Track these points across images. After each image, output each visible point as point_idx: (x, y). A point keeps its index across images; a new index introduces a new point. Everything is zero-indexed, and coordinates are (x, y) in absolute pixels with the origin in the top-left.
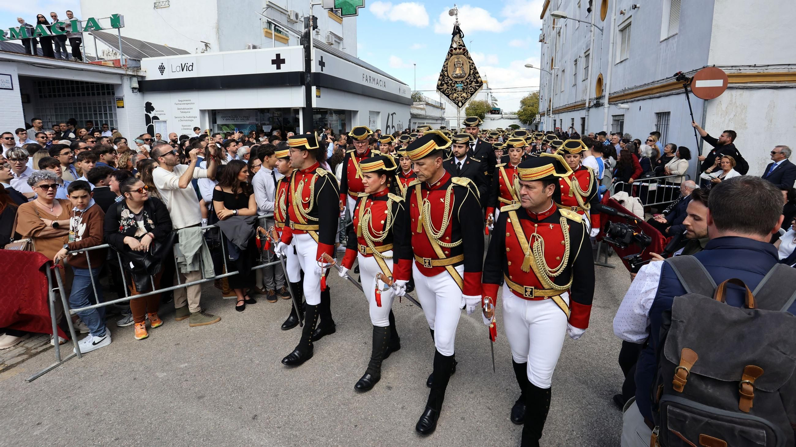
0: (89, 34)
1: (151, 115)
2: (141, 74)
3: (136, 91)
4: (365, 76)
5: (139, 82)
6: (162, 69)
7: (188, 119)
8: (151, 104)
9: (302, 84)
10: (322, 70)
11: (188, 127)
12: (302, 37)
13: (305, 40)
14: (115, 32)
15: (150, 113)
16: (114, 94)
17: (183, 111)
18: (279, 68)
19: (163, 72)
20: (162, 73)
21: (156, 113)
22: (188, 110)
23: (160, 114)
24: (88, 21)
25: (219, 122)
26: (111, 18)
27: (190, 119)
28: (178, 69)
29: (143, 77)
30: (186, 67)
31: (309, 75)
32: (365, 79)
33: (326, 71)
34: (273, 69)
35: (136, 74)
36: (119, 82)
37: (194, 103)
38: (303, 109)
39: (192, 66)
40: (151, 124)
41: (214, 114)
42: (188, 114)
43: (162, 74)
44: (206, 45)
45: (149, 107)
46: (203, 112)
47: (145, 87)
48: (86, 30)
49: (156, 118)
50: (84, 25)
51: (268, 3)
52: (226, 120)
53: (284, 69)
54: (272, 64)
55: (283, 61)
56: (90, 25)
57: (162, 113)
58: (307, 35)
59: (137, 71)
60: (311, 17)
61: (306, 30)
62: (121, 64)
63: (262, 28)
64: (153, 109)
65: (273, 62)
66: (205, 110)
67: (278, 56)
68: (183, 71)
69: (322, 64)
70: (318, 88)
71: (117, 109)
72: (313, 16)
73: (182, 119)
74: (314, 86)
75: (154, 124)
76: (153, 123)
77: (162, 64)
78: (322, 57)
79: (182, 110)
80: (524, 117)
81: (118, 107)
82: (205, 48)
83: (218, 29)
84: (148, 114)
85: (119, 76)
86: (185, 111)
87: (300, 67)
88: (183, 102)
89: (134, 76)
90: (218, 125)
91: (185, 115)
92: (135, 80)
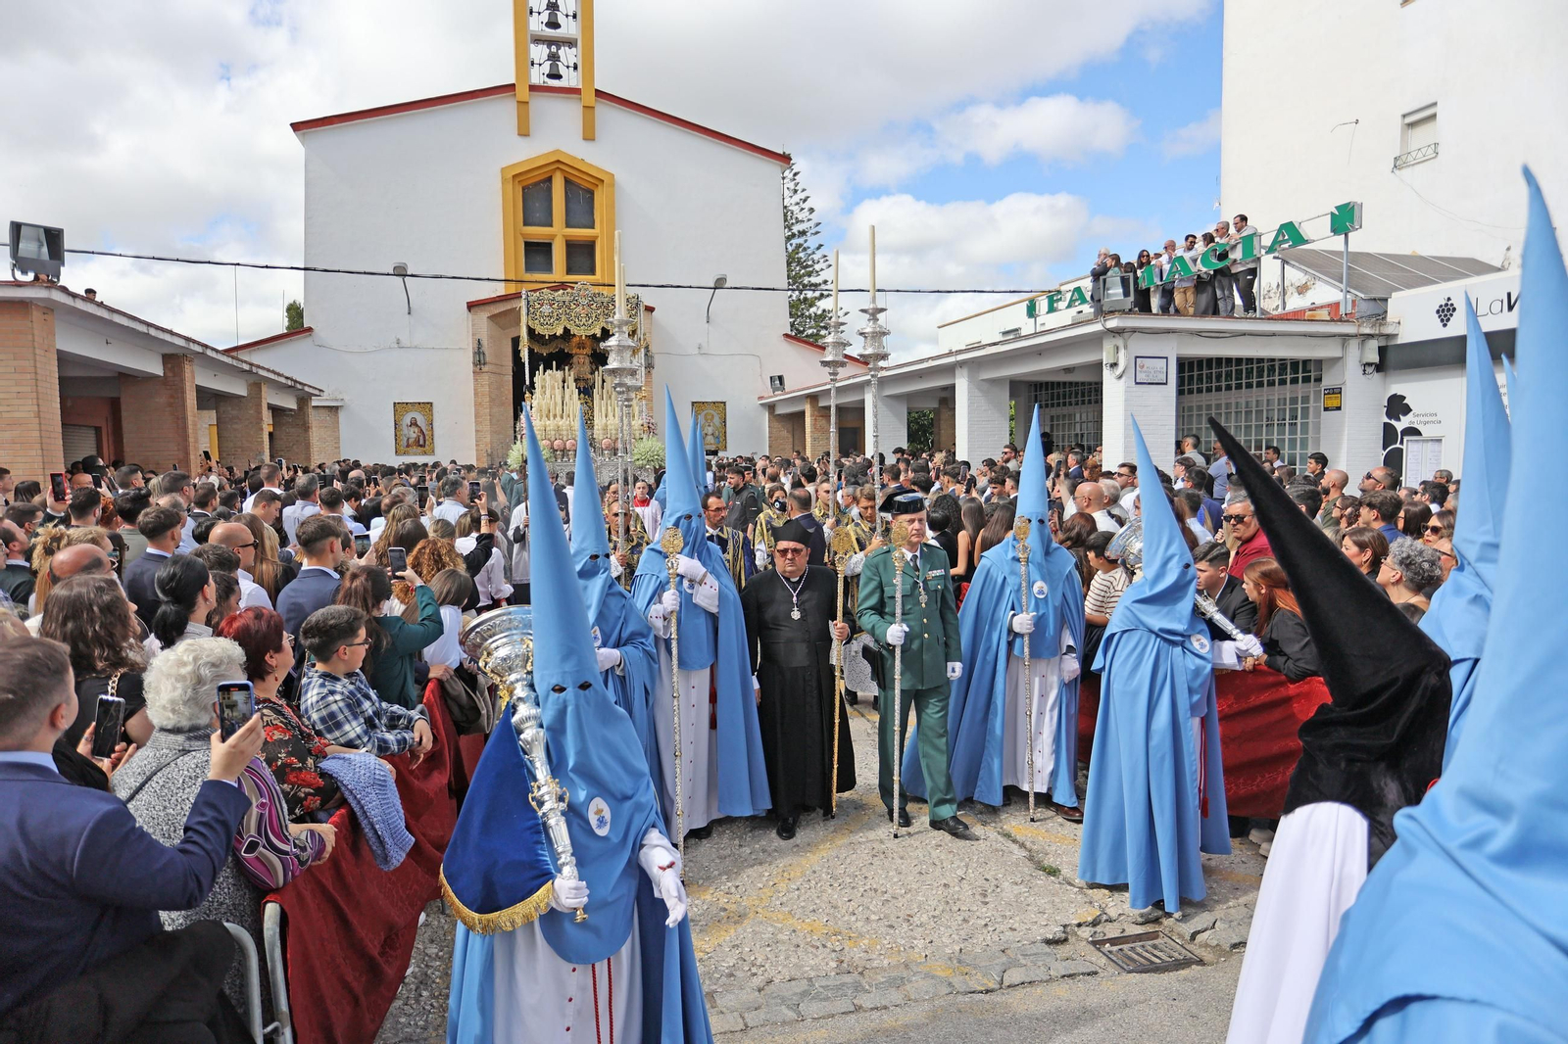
0: (1274, 258)
1: (1400, 426)
2: (1388, 329)
3: (1369, 370)
5: (1382, 351)
6: (1446, 312)
8: (1404, 398)
14: (1337, 243)
15: (1399, 420)
16: (1319, 380)
19: (1448, 320)
20: (1445, 321)
21: (1415, 420)
23: (1426, 423)
24: (1280, 232)
26: (1332, 214)
28: (1497, 307)
29: (1390, 338)
35: (1377, 332)
36: (1338, 354)
40: (1398, 445)
43: (1445, 325)
45: (1397, 406)
47: (1392, 358)
48: (1270, 250)
49: (1413, 431)
50: (1267, 241)
56: (1281, 238)
57: (1434, 418)
59: (1381, 325)
62: (1342, 311)
64: (1407, 410)
68: (1511, 308)
71: (1324, 414)
75: (1404, 447)
76: (1402, 443)
77: (1449, 299)
81: (1326, 409)
84: (1393, 422)
85: (1338, 340)
89: (1371, 336)
92: (1373, 346)
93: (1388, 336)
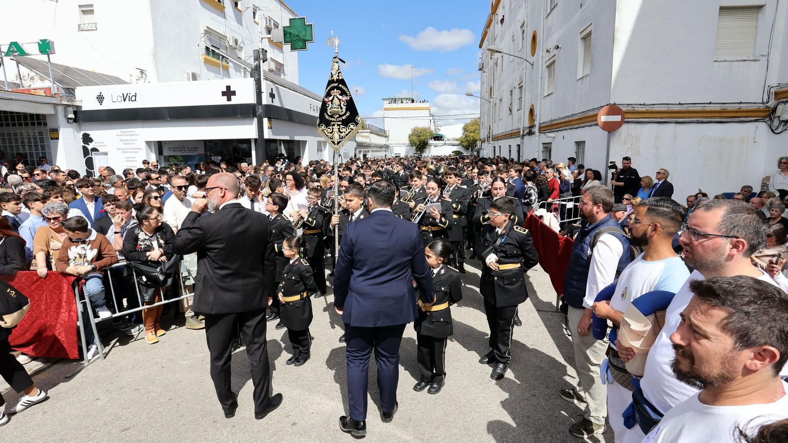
0: (11, 59)
1: (90, 147)
2: (77, 104)
3: (71, 121)
4: (312, 106)
5: (75, 113)
6: (100, 98)
7: (132, 151)
8: (89, 135)
9: (254, 115)
10: (273, 102)
11: (133, 159)
12: (252, 70)
13: (256, 72)
15: (89, 145)
16: (46, 124)
17: (127, 142)
18: (229, 99)
19: (102, 102)
20: (100, 102)
21: (95, 144)
22: (133, 142)
23: (100, 146)
24: (10, 46)
25: (166, 153)
26: (39, 43)
27: (136, 150)
28: (119, 99)
29: (79, 107)
30: (128, 97)
31: (260, 107)
32: (312, 109)
33: (276, 103)
34: (223, 101)
35: (71, 104)
36: (53, 112)
37: (138, 135)
38: (256, 140)
39: (136, 96)
40: (90, 156)
41: (160, 147)
42: (132, 146)
43: (101, 104)
44: (142, 72)
45: (87, 139)
46: (148, 143)
47: (81, 117)
48: (7, 55)
49: (95, 150)
51: (206, 28)
52: (173, 151)
53: (235, 100)
54: (223, 95)
55: (234, 93)
56: (12, 50)
57: (102, 145)
58: (257, 68)
59: (72, 101)
60: (261, 50)
61: (257, 62)
62: (53, 92)
63: (200, 55)
64: (91, 140)
65: (224, 94)
66: (151, 142)
67: (228, 87)
68: (125, 100)
69: (272, 96)
70: (270, 119)
71: (51, 141)
72: (263, 49)
73: (126, 151)
74: (266, 117)
75: (93, 157)
76: (91, 155)
77: (101, 93)
78: (272, 89)
79: (125, 142)
80: (465, 144)
81: (52, 139)
82: (140, 75)
83: (155, 56)
84: (86, 145)
85: (52, 105)
86: (129, 142)
87: (251, 99)
88: (126, 134)
89: (69, 106)
90: (165, 157)
91: (128, 146)
92: (71, 109)
93: (77, 107)
